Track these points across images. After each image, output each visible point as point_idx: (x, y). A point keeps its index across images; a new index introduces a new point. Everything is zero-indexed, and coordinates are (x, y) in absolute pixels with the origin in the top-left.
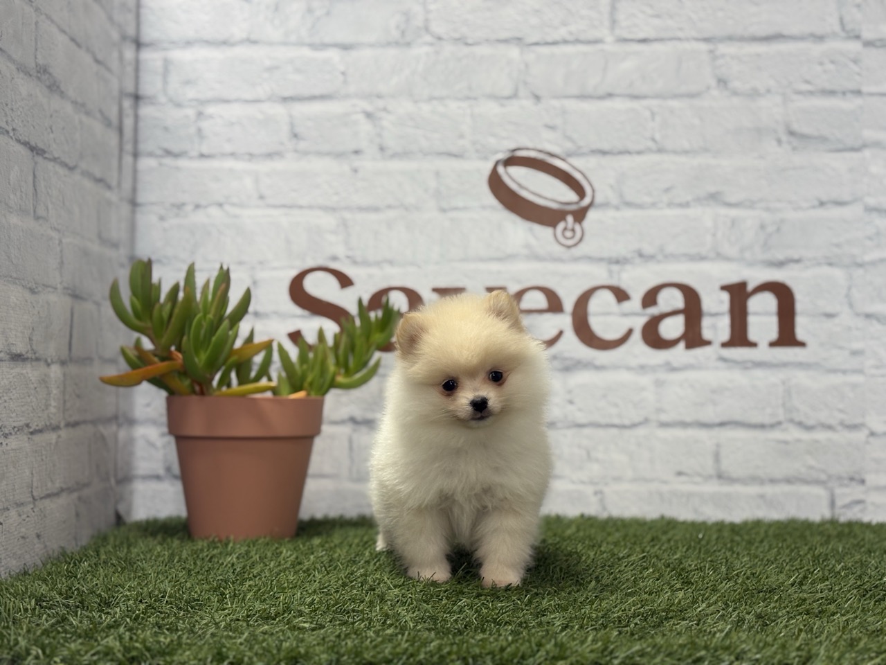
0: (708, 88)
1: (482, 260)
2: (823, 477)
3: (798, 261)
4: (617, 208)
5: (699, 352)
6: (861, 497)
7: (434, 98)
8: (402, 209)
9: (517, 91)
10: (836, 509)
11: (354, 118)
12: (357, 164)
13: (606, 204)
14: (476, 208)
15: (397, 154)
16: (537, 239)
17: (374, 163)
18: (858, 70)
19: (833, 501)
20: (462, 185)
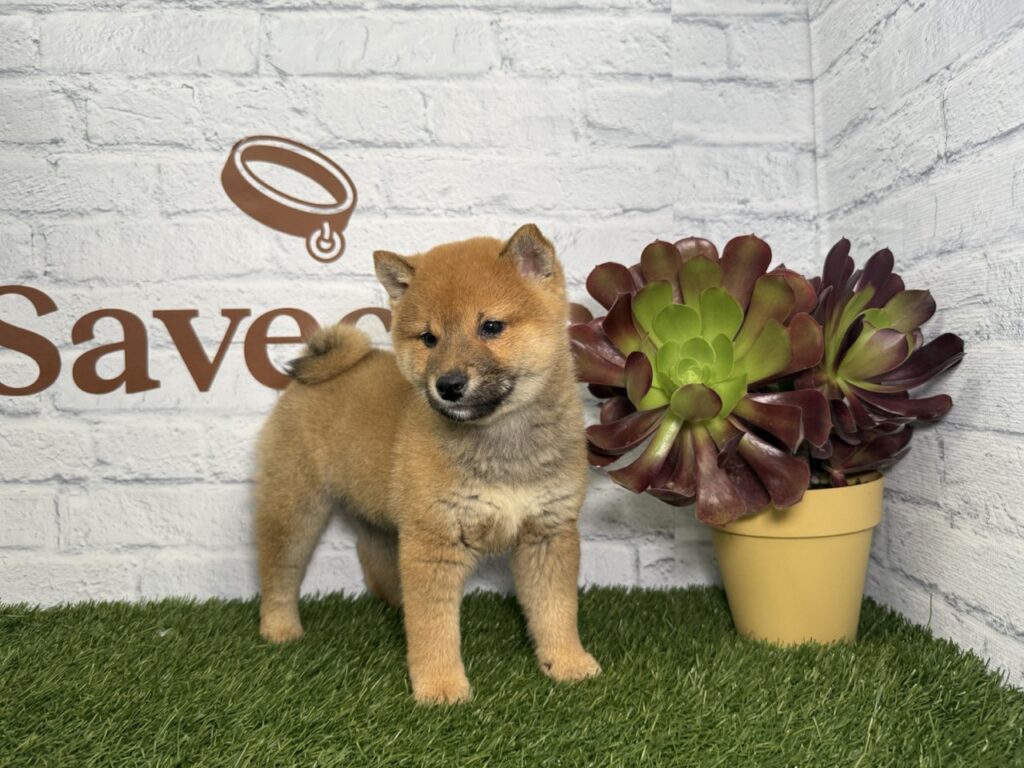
0: (490, 68)
2: (626, 532)
4: (386, 215)
6: (670, 554)
7: (154, 75)
8: (114, 213)
9: (258, 67)
10: (641, 569)
11: (52, 98)
12: (57, 156)
13: (371, 209)
14: (208, 211)
15: (106, 144)
16: (285, 250)
17: (78, 154)
18: (667, 50)
19: (638, 560)
20: (190, 182)
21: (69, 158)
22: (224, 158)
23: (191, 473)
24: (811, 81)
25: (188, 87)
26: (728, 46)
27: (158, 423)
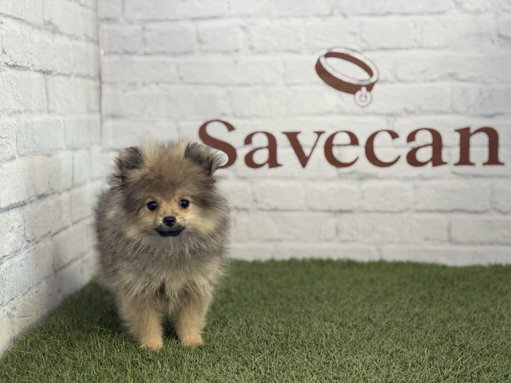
0: (450, 8)
1: (311, 115)
3: (501, 114)
4: (393, 83)
5: (440, 169)
7: (283, 17)
8: (262, 85)
9: (332, 11)
11: (235, 30)
12: (237, 58)
15: (261, 52)
16: (344, 102)
17: (246, 57)
23: (296, 206)
27: (282, 184)
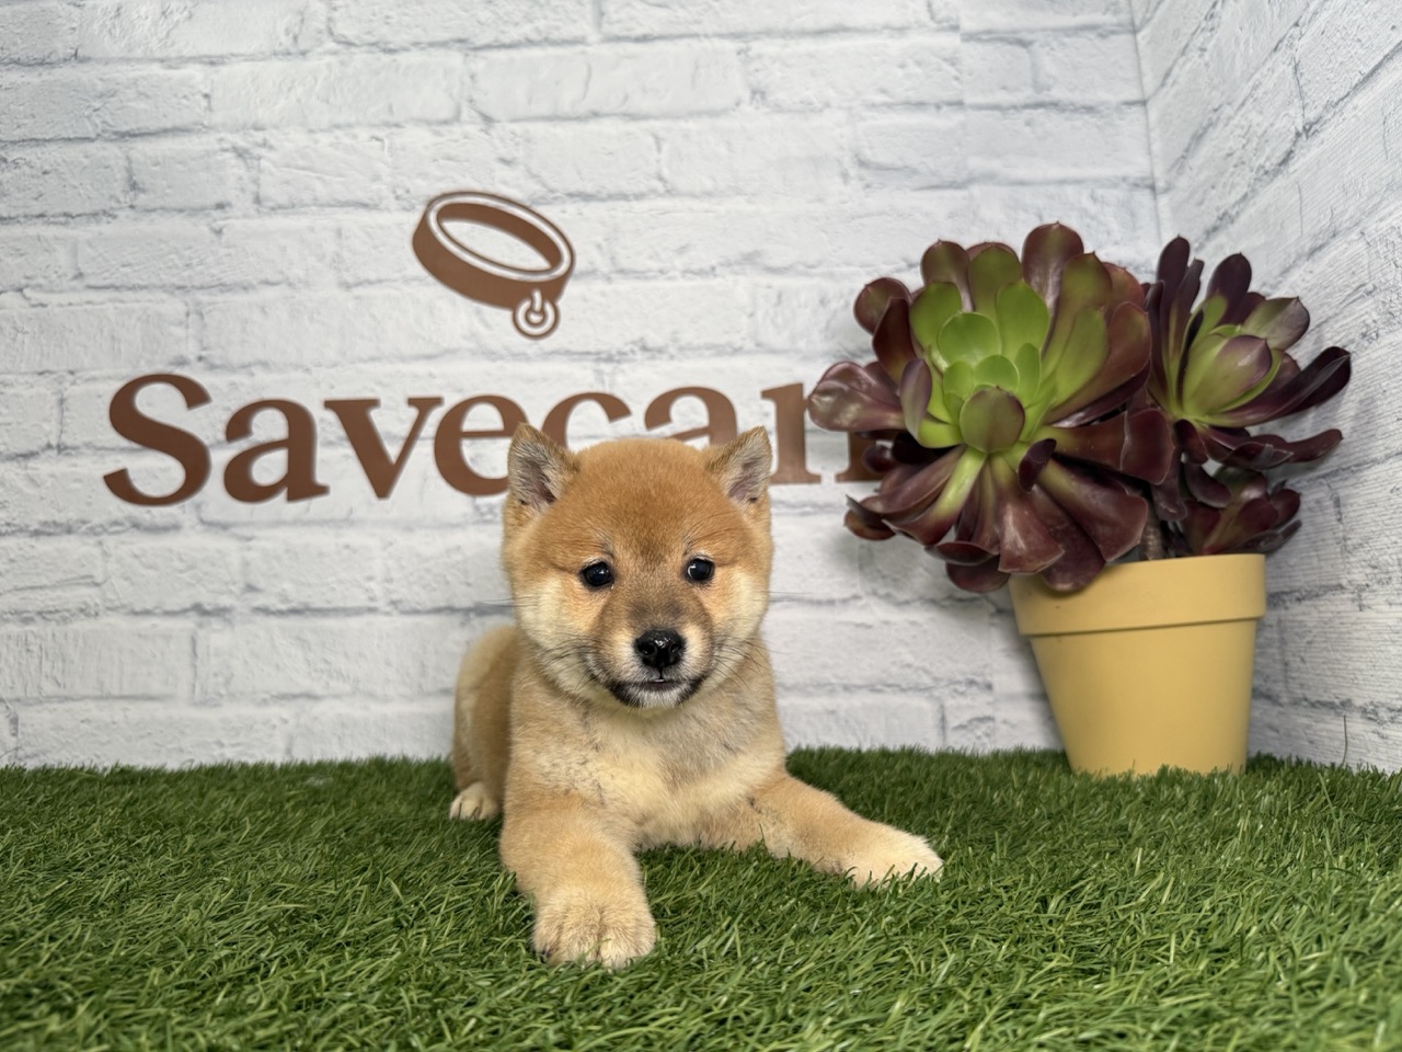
0: (738, 104)
1: (403, 359)
2: (926, 680)
4: (609, 279)
6: (988, 712)
7: (338, 126)
8: (284, 286)
9: (458, 112)
10: (949, 732)
11: (219, 158)
12: (221, 223)
13: (592, 273)
14: (395, 281)
15: (281, 207)
16: (487, 325)
17: (246, 221)
18: (954, 73)
19: (943, 719)
20: (375, 247)
21: (235, 224)
22: (415, 218)
23: (361, 600)
24: (1144, 103)
25: (378, 139)
26: (1034, 65)
27: (324, 539)
